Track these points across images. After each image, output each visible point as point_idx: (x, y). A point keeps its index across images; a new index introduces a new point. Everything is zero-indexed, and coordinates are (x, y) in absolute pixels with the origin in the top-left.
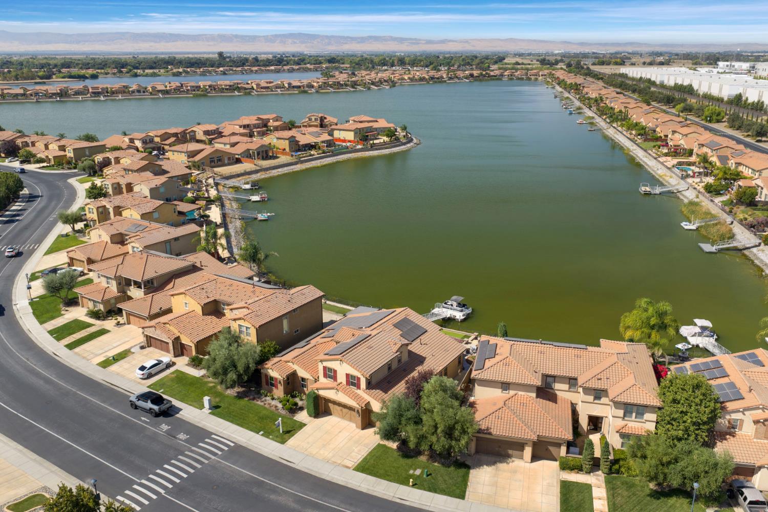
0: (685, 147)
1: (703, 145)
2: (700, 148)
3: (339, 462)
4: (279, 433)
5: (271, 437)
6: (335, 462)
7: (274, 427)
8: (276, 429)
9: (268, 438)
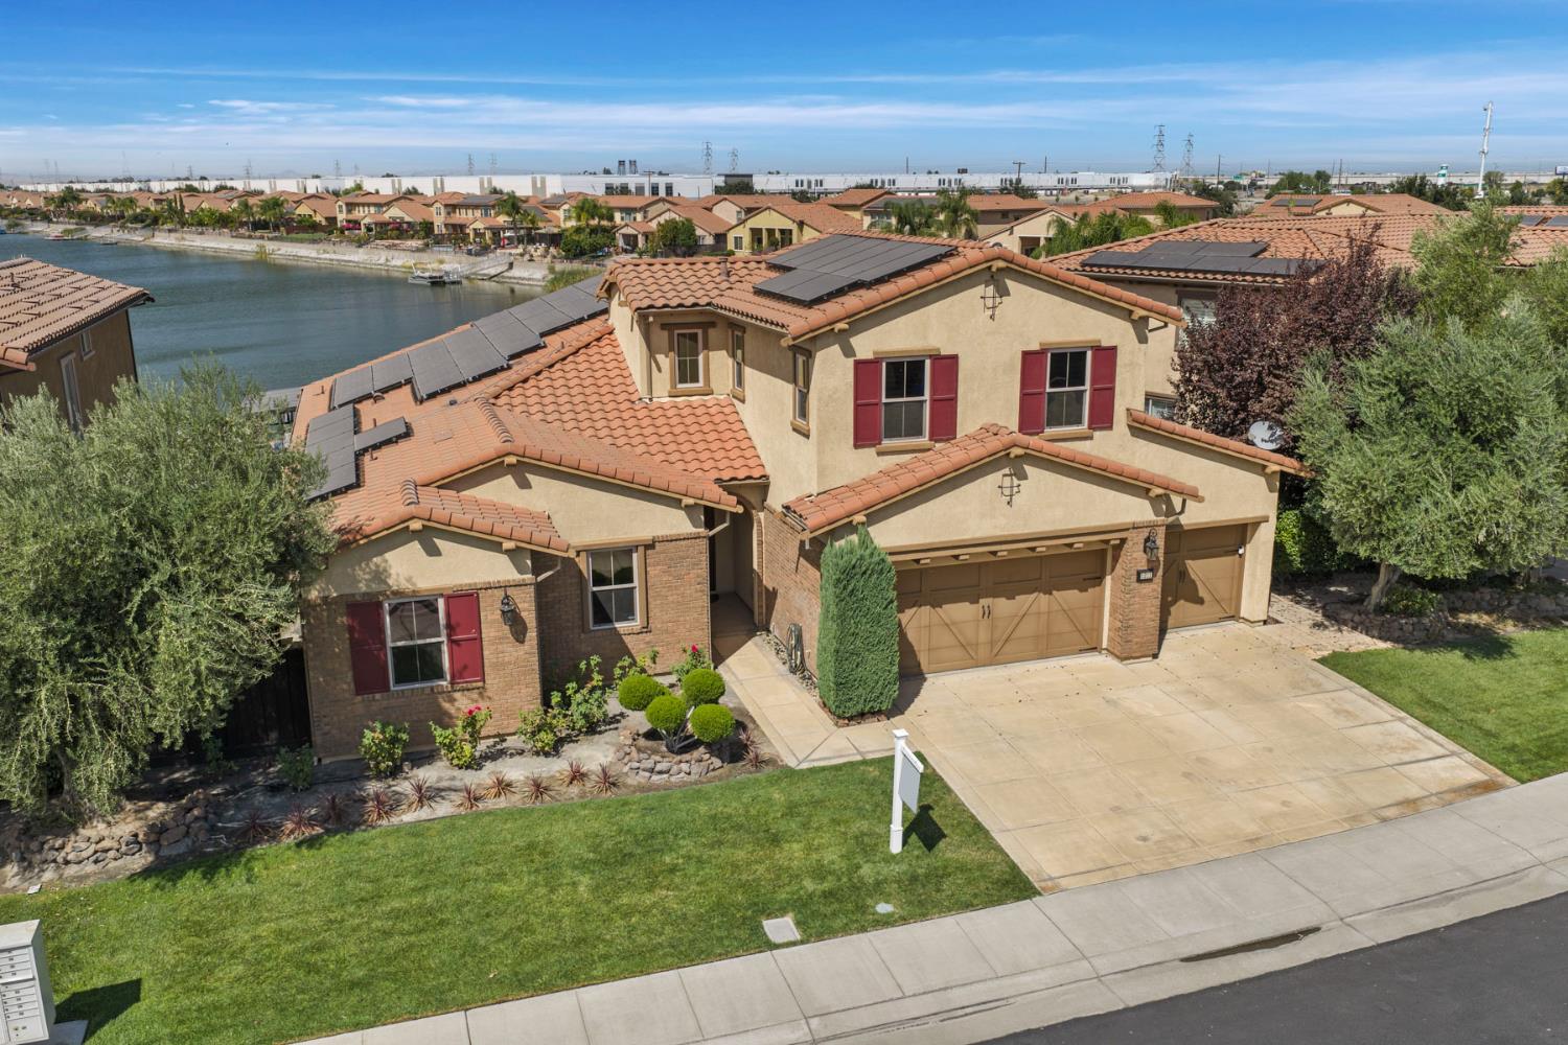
0: (407, 219)
1: (455, 207)
3: (1414, 792)
4: (891, 859)
5: (883, 908)
6: (1411, 805)
7: (793, 852)
8: (831, 856)
9: (886, 922)
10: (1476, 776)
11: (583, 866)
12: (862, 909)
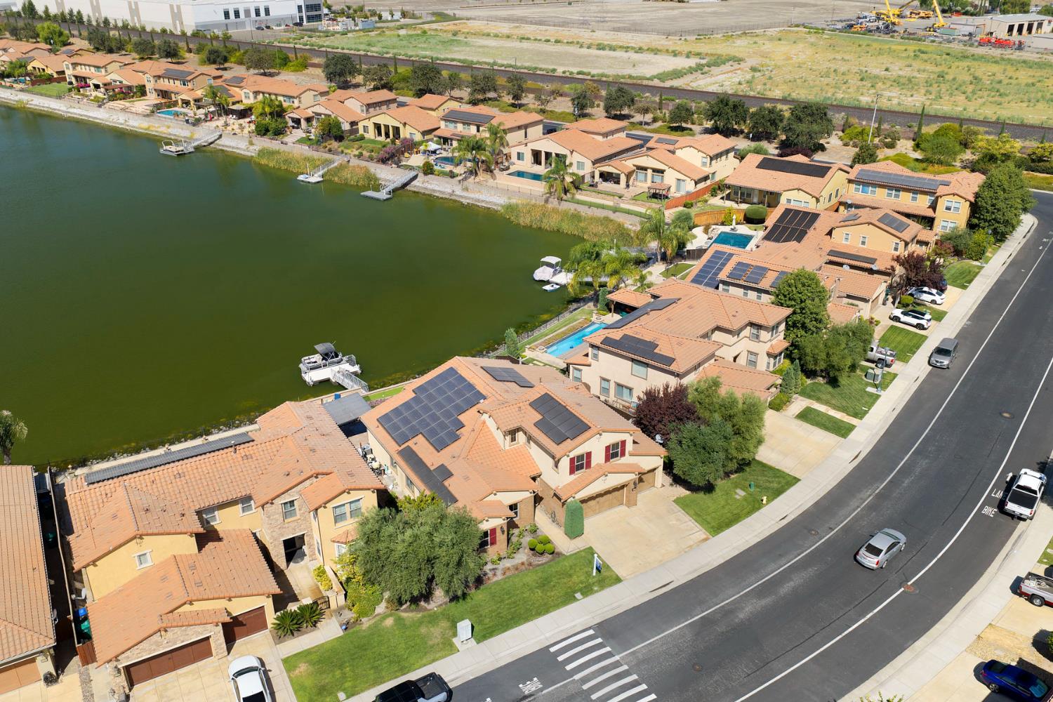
0: (125, 82)
1: (159, 77)
2: (156, 81)
3: (692, 543)
4: (594, 577)
5: (596, 589)
6: (691, 546)
7: (575, 578)
8: (582, 578)
9: (597, 591)
10: (704, 536)
11: (536, 588)
12: (592, 589)
